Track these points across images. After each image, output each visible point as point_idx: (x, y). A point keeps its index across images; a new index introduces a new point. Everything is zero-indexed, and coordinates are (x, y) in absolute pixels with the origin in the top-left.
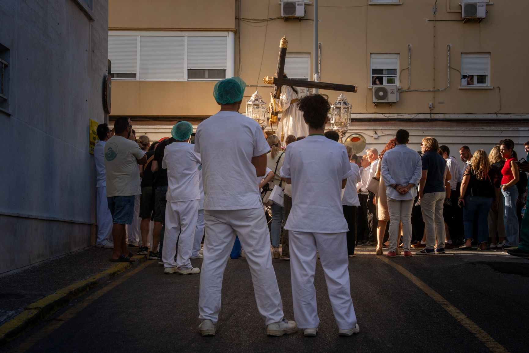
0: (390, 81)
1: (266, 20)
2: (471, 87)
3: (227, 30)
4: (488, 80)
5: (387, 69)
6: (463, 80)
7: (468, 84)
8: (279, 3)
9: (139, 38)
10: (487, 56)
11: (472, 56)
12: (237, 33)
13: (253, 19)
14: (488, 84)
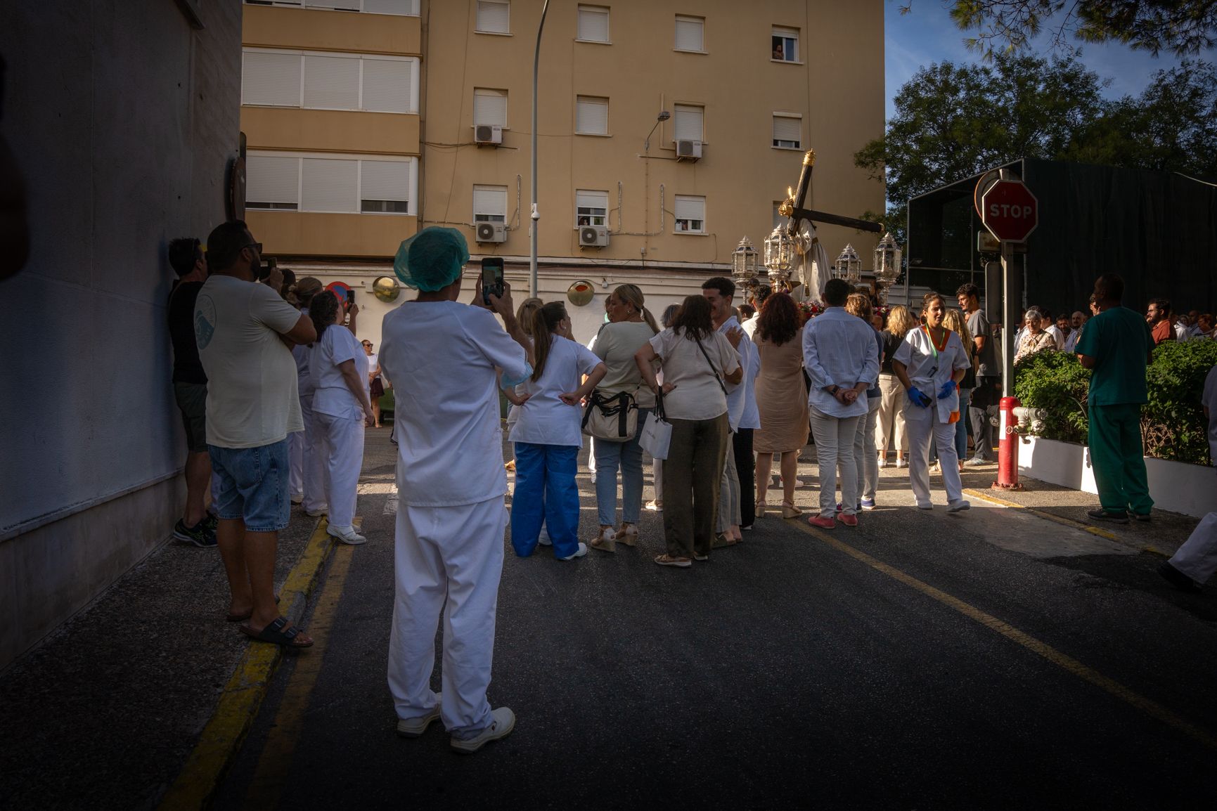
0: (598, 221)
1: (457, 146)
2: (685, 232)
3: (410, 155)
4: (703, 225)
5: (595, 209)
6: (678, 225)
7: (683, 229)
8: (472, 126)
9: (301, 161)
10: (702, 199)
11: (686, 198)
12: (421, 158)
13: (441, 144)
14: (703, 230)
